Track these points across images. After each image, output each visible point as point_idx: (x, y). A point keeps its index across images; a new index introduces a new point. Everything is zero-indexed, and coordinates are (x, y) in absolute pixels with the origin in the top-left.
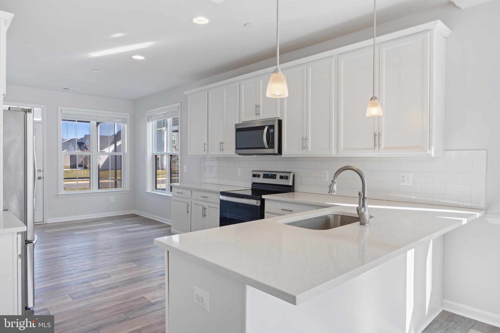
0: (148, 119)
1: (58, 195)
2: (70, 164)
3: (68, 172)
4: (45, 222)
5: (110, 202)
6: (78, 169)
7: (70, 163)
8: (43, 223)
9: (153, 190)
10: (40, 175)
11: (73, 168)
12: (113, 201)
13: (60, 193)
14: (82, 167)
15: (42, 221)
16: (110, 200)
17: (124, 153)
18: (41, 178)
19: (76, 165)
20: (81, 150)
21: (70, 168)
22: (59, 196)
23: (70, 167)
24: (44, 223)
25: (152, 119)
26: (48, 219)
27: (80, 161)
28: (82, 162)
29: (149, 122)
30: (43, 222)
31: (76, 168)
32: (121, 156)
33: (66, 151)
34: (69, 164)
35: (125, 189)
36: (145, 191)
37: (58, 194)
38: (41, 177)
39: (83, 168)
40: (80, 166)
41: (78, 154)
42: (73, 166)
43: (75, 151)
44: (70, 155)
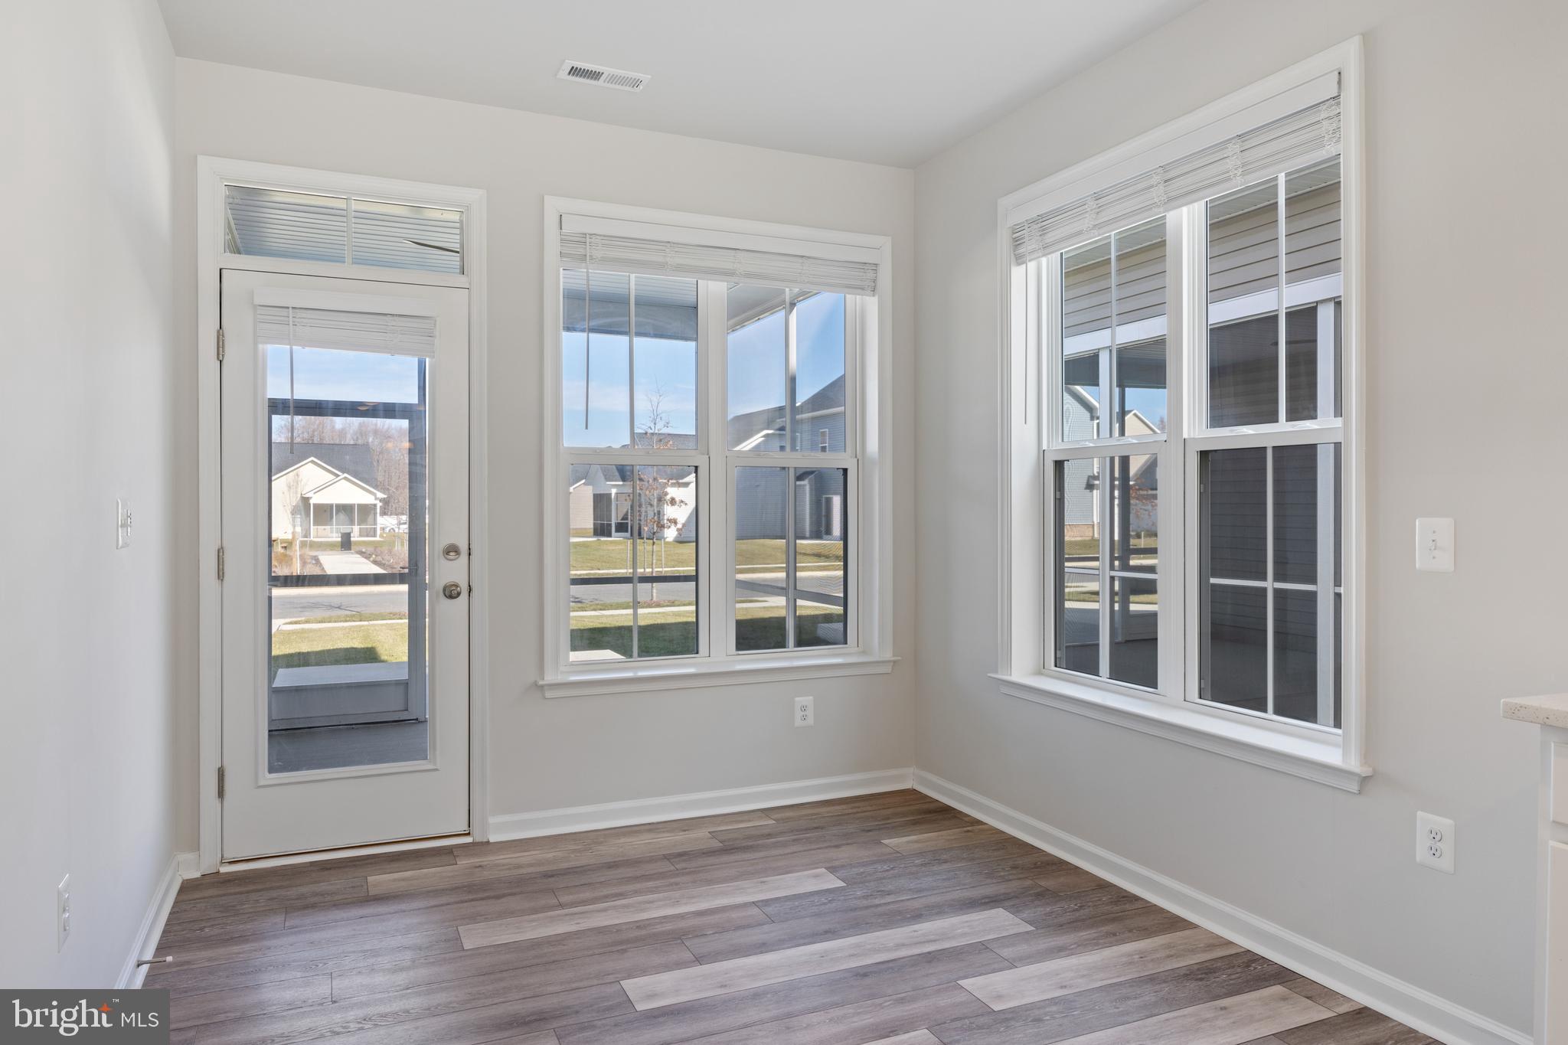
0: (1017, 243)
1: (542, 686)
2: (594, 523)
3: (588, 547)
4: (477, 836)
5: (798, 722)
6: (616, 537)
7: (594, 520)
8: (468, 840)
9: (1041, 671)
10: (453, 572)
11: (602, 534)
12: (810, 721)
13: (550, 678)
14: (626, 531)
15: (462, 827)
16: (799, 714)
17: (860, 458)
18: (459, 594)
19: (610, 524)
21: (592, 534)
22: (548, 694)
23: (592, 530)
24: (474, 844)
25: (1050, 237)
26: (492, 820)
27: (620, 516)
28: (625, 518)
29: (1020, 260)
30: (469, 834)
31: (610, 535)
32: (845, 471)
33: (584, 483)
34: (589, 524)
35: (864, 653)
36: (996, 672)
37: (541, 683)
38: (457, 586)
39: (628, 535)
40: (621, 527)
41: (614, 491)
42: (601, 530)
43: (608, 483)
44: (594, 495)
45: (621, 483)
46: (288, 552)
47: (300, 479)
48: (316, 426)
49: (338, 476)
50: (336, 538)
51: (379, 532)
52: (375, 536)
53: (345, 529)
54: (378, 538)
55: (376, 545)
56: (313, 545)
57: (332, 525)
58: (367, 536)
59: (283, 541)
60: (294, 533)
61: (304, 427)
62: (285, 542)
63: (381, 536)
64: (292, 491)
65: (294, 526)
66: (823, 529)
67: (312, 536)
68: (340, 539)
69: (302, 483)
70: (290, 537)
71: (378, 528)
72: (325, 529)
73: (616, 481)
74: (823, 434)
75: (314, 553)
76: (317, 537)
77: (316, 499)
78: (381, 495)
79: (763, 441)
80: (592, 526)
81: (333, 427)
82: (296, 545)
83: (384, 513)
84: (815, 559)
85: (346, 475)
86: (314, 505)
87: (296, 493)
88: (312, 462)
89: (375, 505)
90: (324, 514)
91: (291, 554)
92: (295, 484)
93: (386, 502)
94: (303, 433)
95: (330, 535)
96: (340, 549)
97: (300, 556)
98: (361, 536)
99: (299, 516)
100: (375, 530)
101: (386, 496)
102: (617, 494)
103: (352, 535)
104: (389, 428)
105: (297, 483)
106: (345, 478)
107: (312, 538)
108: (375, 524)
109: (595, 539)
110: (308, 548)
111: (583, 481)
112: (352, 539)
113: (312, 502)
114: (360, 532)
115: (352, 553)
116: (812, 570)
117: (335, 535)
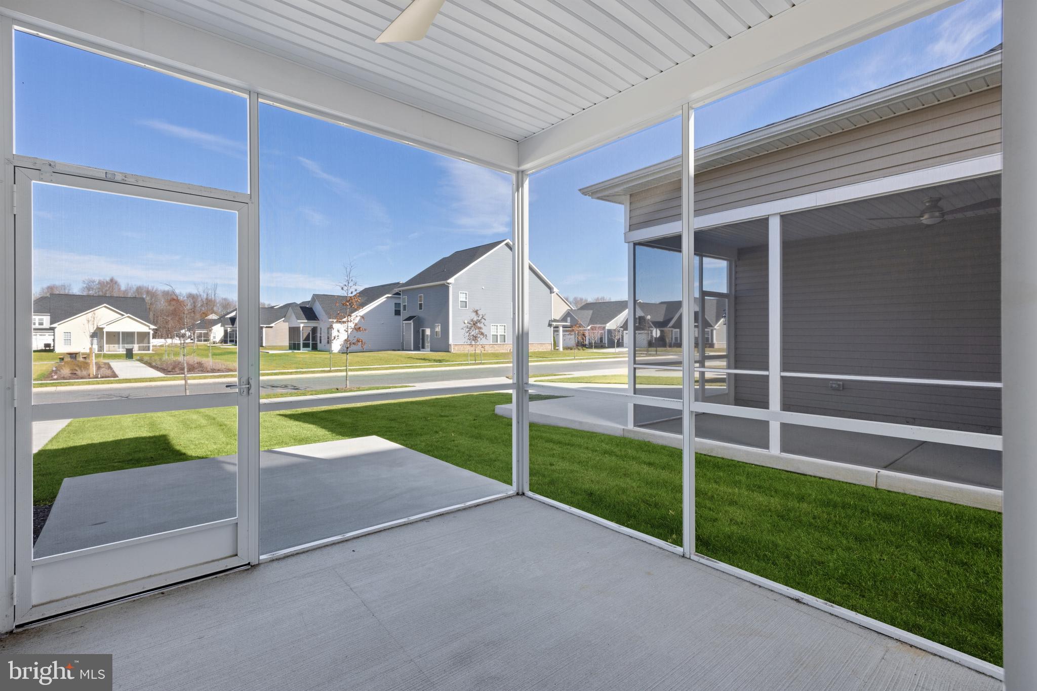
2: (289, 343)
3: (288, 356)
6: (303, 350)
7: (288, 340)
11: (295, 349)
14: (309, 347)
19: (299, 344)
20: (308, 319)
21: (289, 349)
23: (289, 347)
27: (306, 337)
28: (308, 340)
31: (299, 349)
33: (283, 321)
34: (286, 342)
39: (310, 349)
40: (306, 345)
41: (302, 325)
42: (294, 346)
43: (298, 321)
44: (289, 328)
45: (306, 321)
46: (87, 361)
47: (96, 316)
48: (107, 288)
49: (123, 315)
50: (122, 351)
51: (151, 348)
52: (149, 350)
53: (129, 346)
54: (151, 352)
55: (151, 355)
56: (105, 356)
57: (119, 344)
58: (144, 350)
59: (83, 354)
60: (91, 349)
61: (99, 288)
62: (85, 355)
63: (153, 350)
64: (90, 323)
65: (92, 344)
66: (421, 346)
67: (105, 351)
68: (125, 352)
69: (98, 318)
70: (88, 351)
71: (151, 345)
72: (114, 347)
73: (303, 320)
74: (421, 297)
75: (106, 361)
76: (109, 351)
77: (107, 329)
78: (153, 327)
79: (386, 300)
80: (288, 345)
81: (120, 289)
82: (92, 356)
83: (154, 337)
84: (423, 361)
85: (129, 315)
86: (107, 332)
87: (93, 324)
88: (105, 307)
89: (149, 333)
90: (114, 337)
91: (89, 361)
92: (92, 319)
93: (155, 331)
94: (99, 292)
95: (118, 350)
96: (125, 358)
97: (96, 363)
98: (139, 350)
99: (96, 339)
100: (149, 347)
101: (156, 327)
102: (303, 327)
103: (133, 350)
104: (156, 291)
105: (94, 318)
106: (128, 317)
107: (105, 352)
108: (149, 343)
109: (290, 351)
110: (102, 358)
111: (283, 319)
112: (134, 352)
113: (105, 330)
114: (139, 348)
115: (134, 361)
116: (425, 368)
117: (121, 350)
